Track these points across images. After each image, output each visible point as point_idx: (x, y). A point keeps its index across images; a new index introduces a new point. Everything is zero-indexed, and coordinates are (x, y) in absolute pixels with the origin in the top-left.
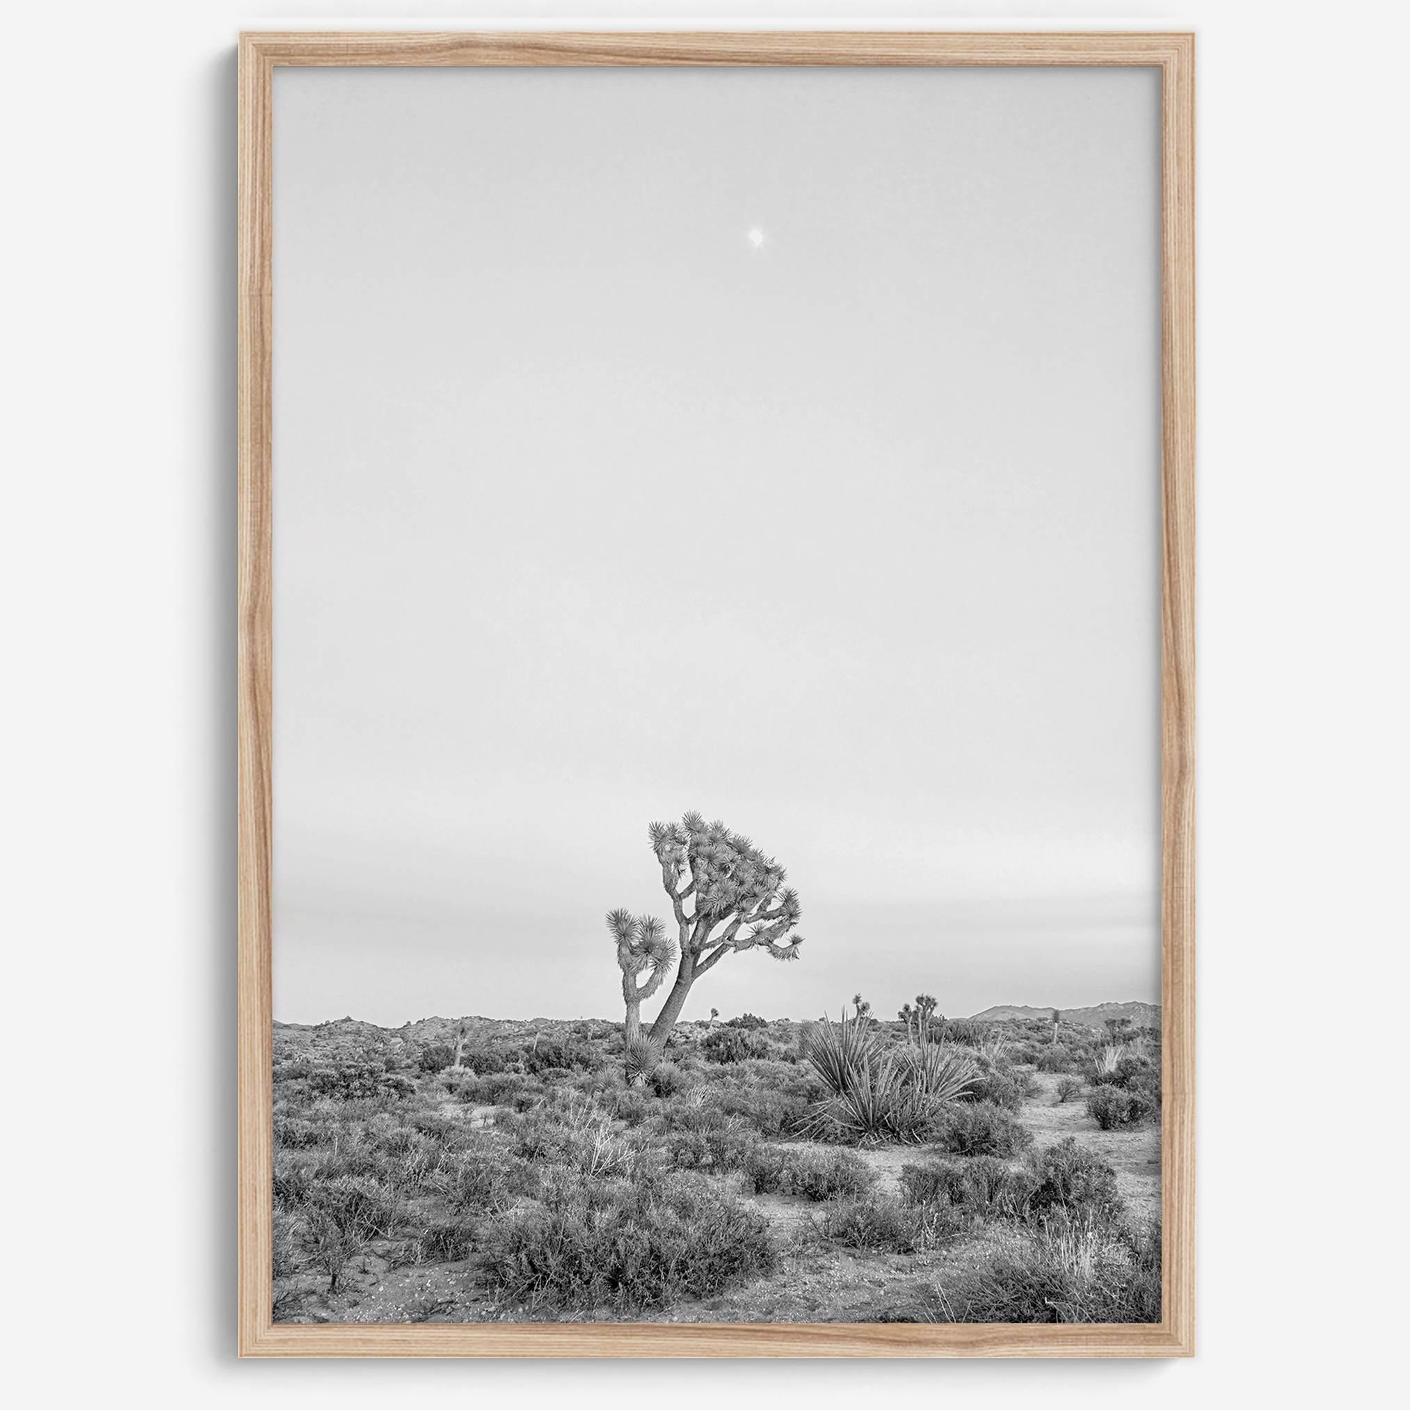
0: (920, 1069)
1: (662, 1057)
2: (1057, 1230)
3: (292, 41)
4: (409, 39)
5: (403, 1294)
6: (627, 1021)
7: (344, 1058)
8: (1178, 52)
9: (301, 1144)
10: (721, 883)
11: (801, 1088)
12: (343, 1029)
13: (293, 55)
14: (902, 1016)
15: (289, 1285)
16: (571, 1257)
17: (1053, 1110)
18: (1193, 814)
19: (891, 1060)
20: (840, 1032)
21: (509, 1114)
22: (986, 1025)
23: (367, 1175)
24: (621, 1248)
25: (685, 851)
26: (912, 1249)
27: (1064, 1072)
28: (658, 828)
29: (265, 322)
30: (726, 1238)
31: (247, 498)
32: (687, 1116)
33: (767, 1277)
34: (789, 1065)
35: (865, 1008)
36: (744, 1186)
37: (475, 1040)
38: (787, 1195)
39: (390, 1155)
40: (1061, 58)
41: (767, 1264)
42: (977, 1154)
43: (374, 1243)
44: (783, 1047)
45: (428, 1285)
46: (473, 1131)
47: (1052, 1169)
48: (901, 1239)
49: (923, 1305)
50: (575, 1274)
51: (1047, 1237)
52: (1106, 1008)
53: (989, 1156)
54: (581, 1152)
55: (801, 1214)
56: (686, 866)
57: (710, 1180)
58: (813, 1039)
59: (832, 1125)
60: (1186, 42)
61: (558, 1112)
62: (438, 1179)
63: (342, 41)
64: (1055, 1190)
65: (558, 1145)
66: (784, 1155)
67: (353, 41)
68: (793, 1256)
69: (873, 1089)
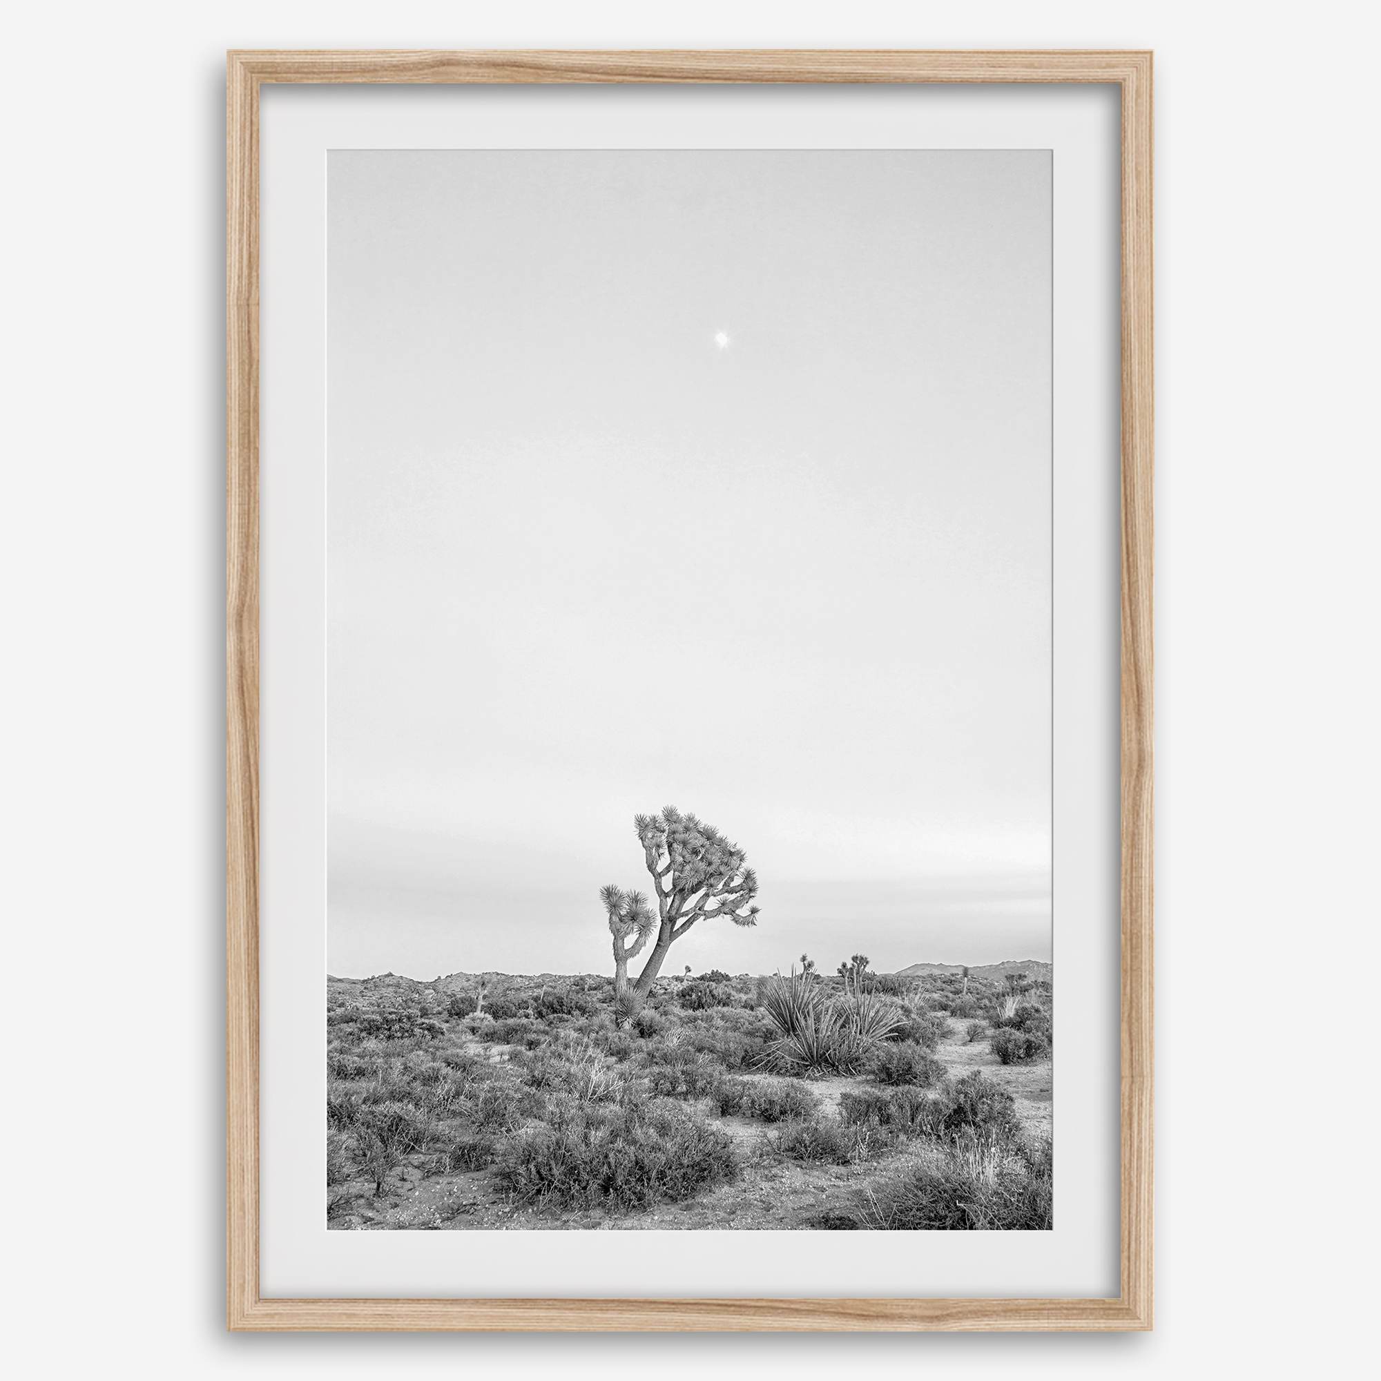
0: (855, 1015)
1: (645, 1005)
2: (966, 1146)
3: (278, 59)
4: (392, 57)
5: (434, 1198)
6: (617, 976)
7: (387, 1006)
8: (1137, 70)
9: (352, 1076)
10: (693, 864)
11: (758, 1030)
12: (386, 982)
13: (279, 73)
14: (840, 972)
15: (342, 1190)
16: (572, 1167)
17: (964, 1048)
18: (1151, 807)
19: (831, 1008)
20: (790, 985)
21: (520, 1052)
22: (909, 979)
23: (406, 1101)
24: (612, 1160)
25: (664, 838)
26: (849, 1161)
27: (972, 1017)
28: (642, 819)
29: (252, 330)
30: (697, 1152)
31: (235, 501)
32: (666, 1053)
33: (730, 1184)
34: (748, 1011)
35: (810, 965)
36: (712, 1110)
37: (493, 992)
38: (747, 1117)
39: (424, 1085)
40: (1023, 75)
41: (730, 1173)
42: (901, 1084)
43: (411, 1156)
44: (744, 997)
45: (455, 1190)
46: (491, 1065)
47: (962, 1096)
48: (840, 1153)
49: (857, 1206)
50: (574, 1182)
51: (958, 1152)
52: (1006, 965)
53: (911, 1086)
54: (579, 1083)
55: (758, 1133)
56: (665, 850)
57: (684, 1105)
58: (768, 991)
59: (783, 1060)
60: (1144, 60)
61: (561, 1049)
62: (464, 1105)
63: (327, 59)
64: (965, 1113)
65: (561, 1077)
66: (744, 1084)
67: (337, 59)
68: (752, 1167)
69: (817, 1031)
